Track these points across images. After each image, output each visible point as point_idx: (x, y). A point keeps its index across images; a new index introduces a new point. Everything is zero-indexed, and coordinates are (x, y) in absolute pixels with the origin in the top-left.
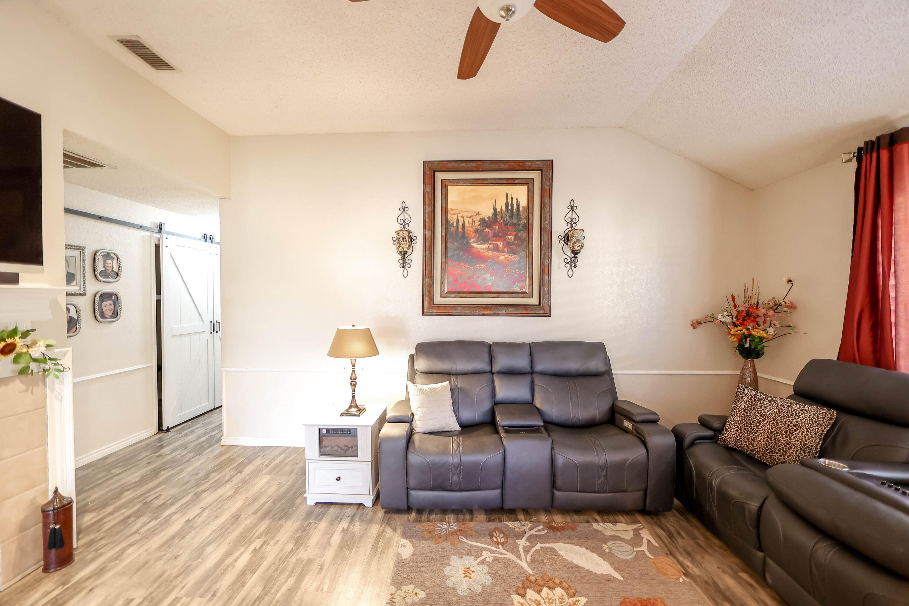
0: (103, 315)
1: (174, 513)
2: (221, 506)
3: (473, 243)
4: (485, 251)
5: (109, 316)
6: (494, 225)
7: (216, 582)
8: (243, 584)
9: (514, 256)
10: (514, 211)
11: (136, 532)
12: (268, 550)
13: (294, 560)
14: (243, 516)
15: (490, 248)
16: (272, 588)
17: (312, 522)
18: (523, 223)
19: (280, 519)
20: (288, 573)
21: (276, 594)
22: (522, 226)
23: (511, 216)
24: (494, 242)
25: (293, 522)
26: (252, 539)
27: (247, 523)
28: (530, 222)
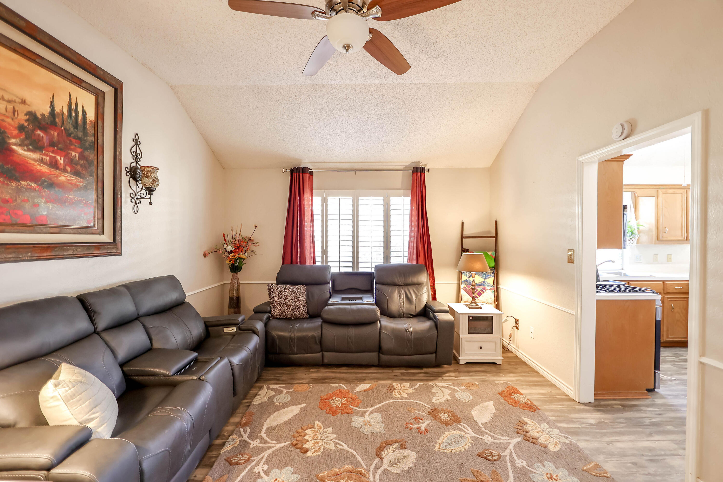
3: (15, 144)
4: (36, 164)
6: (52, 130)
9: (79, 179)
10: (79, 121)
15: (45, 161)
18: (90, 141)
22: (89, 145)
23: (76, 126)
24: (51, 154)
28: (100, 142)
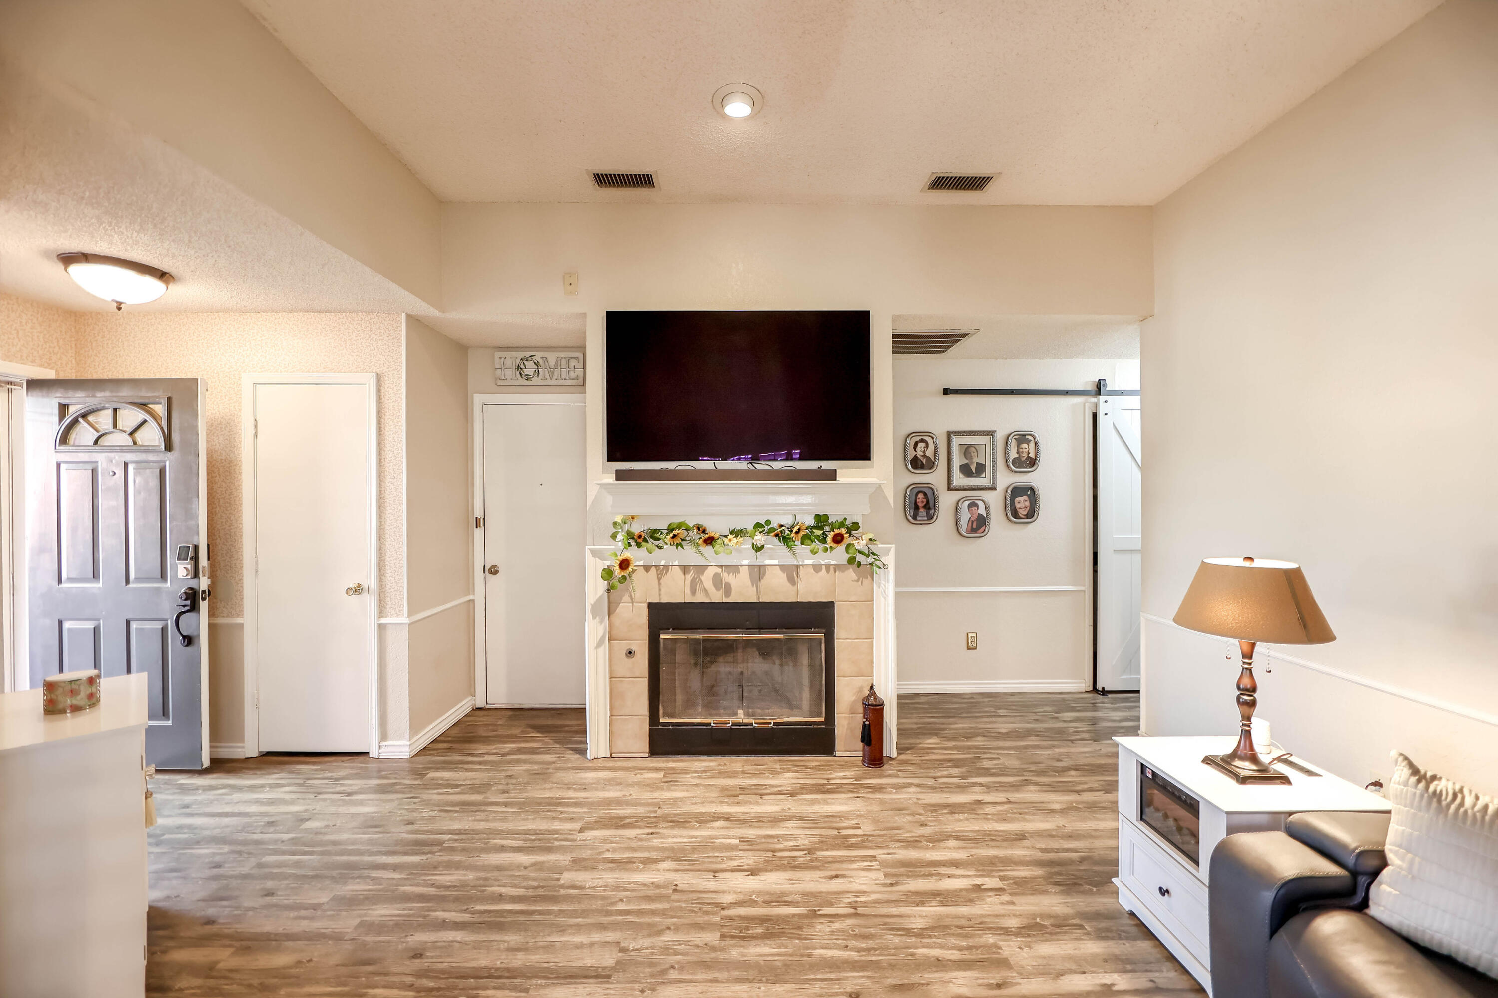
0: (1015, 514)
1: (981, 785)
2: (1026, 813)
5: (1024, 515)
7: (908, 877)
8: (921, 903)
11: (934, 778)
12: (989, 900)
13: (991, 939)
14: (1026, 843)
16: (930, 937)
17: (1086, 929)
19: (1057, 884)
20: (964, 944)
21: (924, 947)
25: (1065, 903)
26: (994, 874)
27: (1018, 852)
